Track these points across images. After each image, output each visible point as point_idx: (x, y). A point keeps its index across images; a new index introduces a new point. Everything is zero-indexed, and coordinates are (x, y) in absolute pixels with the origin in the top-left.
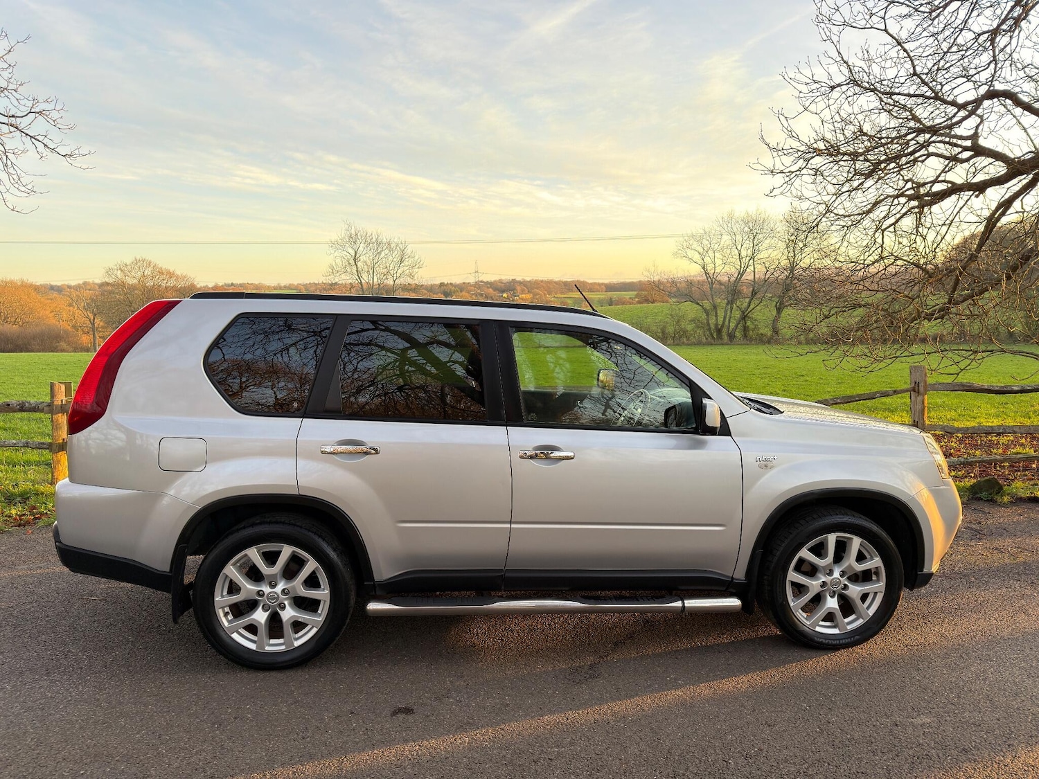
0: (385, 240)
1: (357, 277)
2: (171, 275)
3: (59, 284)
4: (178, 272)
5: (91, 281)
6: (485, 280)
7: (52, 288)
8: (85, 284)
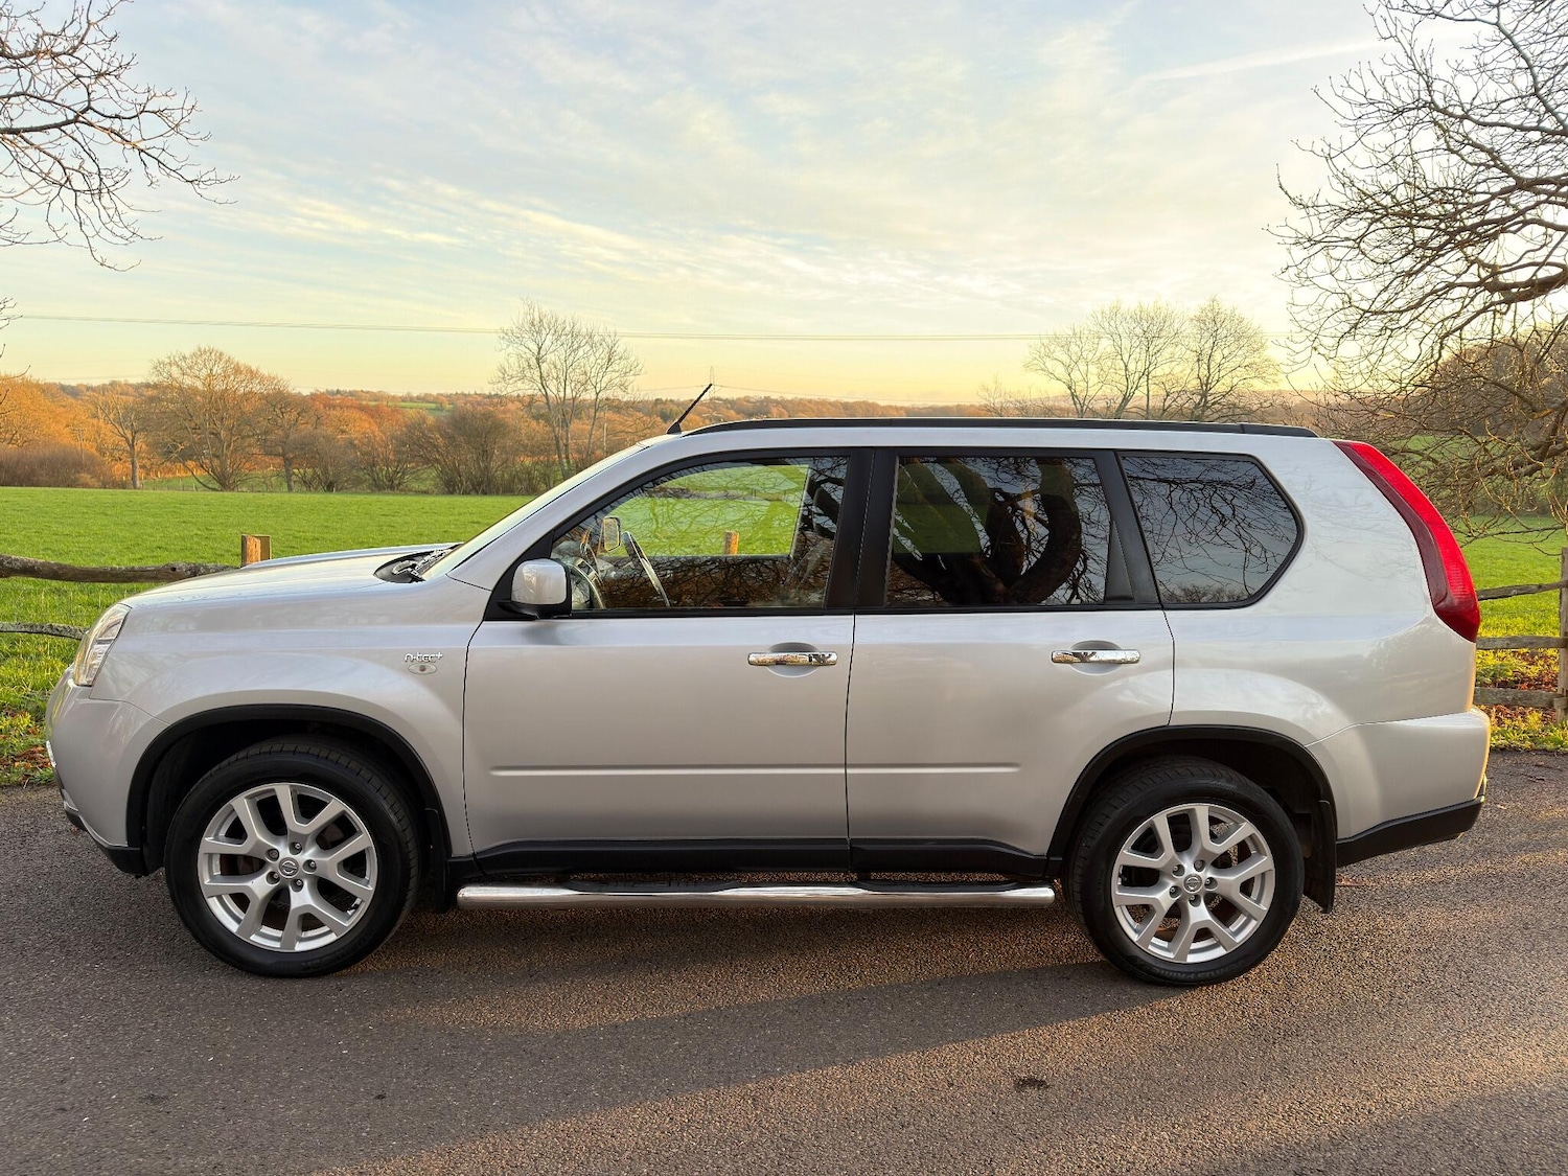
0: (584, 331)
1: (540, 385)
2: (252, 374)
3: (73, 383)
4: (265, 371)
5: (122, 380)
6: (724, 397)
7: (63, 388)
8: (113, 384)
